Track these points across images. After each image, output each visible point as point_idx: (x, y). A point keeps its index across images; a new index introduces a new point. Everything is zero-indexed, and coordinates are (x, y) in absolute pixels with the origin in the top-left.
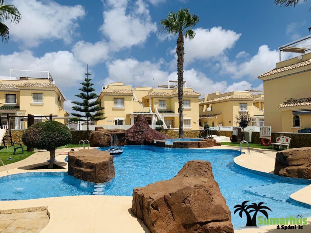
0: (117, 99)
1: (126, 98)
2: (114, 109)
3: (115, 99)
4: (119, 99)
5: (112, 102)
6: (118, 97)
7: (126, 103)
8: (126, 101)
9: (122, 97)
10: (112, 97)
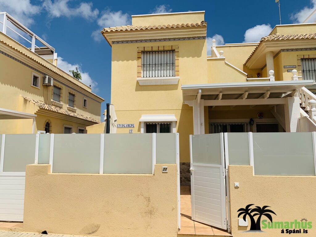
0: (152, 52)
1: (182, 46)
2: (140, 87)
3: (144, 52)
4: (158, 52)
5: (134, 64)
6: (155, 46)
7: (183, 62)
8: (183, 57)
9: (167, 45)
10: (134, 49)
